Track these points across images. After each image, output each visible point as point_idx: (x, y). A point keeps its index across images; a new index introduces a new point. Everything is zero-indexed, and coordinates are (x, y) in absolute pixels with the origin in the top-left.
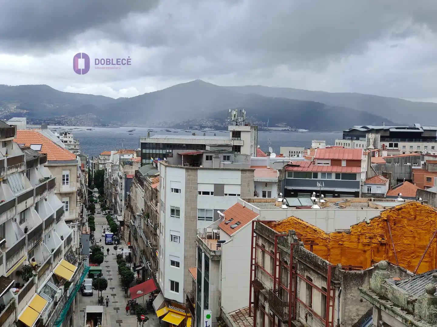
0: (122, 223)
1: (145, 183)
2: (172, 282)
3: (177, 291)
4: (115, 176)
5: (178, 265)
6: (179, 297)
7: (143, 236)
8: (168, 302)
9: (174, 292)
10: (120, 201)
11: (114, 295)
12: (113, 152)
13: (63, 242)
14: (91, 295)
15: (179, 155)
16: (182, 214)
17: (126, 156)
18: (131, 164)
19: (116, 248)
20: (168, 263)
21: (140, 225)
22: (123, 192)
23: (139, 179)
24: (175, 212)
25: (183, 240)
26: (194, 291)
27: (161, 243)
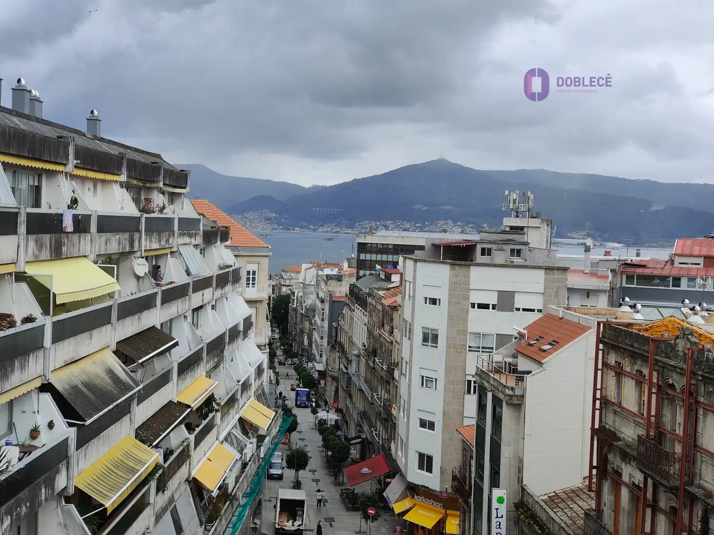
0: (322, 374)
1: (370, 300)
2: (421, 456)
3: (429, 470)
4: (311, 300)
5: (431, 426)
6: (433, 481)
7: (365, 388)
8: (413, 490)
9: (425, 473)
10: (320, 339)
11: (317, 481)
12: (304, 266)
13: (252, 370)
14: (280, 477)
15: (436, 247)
16: (442, 340)
17: (327, 271)
18: (339, 278)
19: (314, 412)
20: (415, 423)
21: (358, 370)
22: (326, 324)
23: (357, 297)
24: (430, 338)
25: (441, 384)
26: (466, 465)
27: (403, 390)
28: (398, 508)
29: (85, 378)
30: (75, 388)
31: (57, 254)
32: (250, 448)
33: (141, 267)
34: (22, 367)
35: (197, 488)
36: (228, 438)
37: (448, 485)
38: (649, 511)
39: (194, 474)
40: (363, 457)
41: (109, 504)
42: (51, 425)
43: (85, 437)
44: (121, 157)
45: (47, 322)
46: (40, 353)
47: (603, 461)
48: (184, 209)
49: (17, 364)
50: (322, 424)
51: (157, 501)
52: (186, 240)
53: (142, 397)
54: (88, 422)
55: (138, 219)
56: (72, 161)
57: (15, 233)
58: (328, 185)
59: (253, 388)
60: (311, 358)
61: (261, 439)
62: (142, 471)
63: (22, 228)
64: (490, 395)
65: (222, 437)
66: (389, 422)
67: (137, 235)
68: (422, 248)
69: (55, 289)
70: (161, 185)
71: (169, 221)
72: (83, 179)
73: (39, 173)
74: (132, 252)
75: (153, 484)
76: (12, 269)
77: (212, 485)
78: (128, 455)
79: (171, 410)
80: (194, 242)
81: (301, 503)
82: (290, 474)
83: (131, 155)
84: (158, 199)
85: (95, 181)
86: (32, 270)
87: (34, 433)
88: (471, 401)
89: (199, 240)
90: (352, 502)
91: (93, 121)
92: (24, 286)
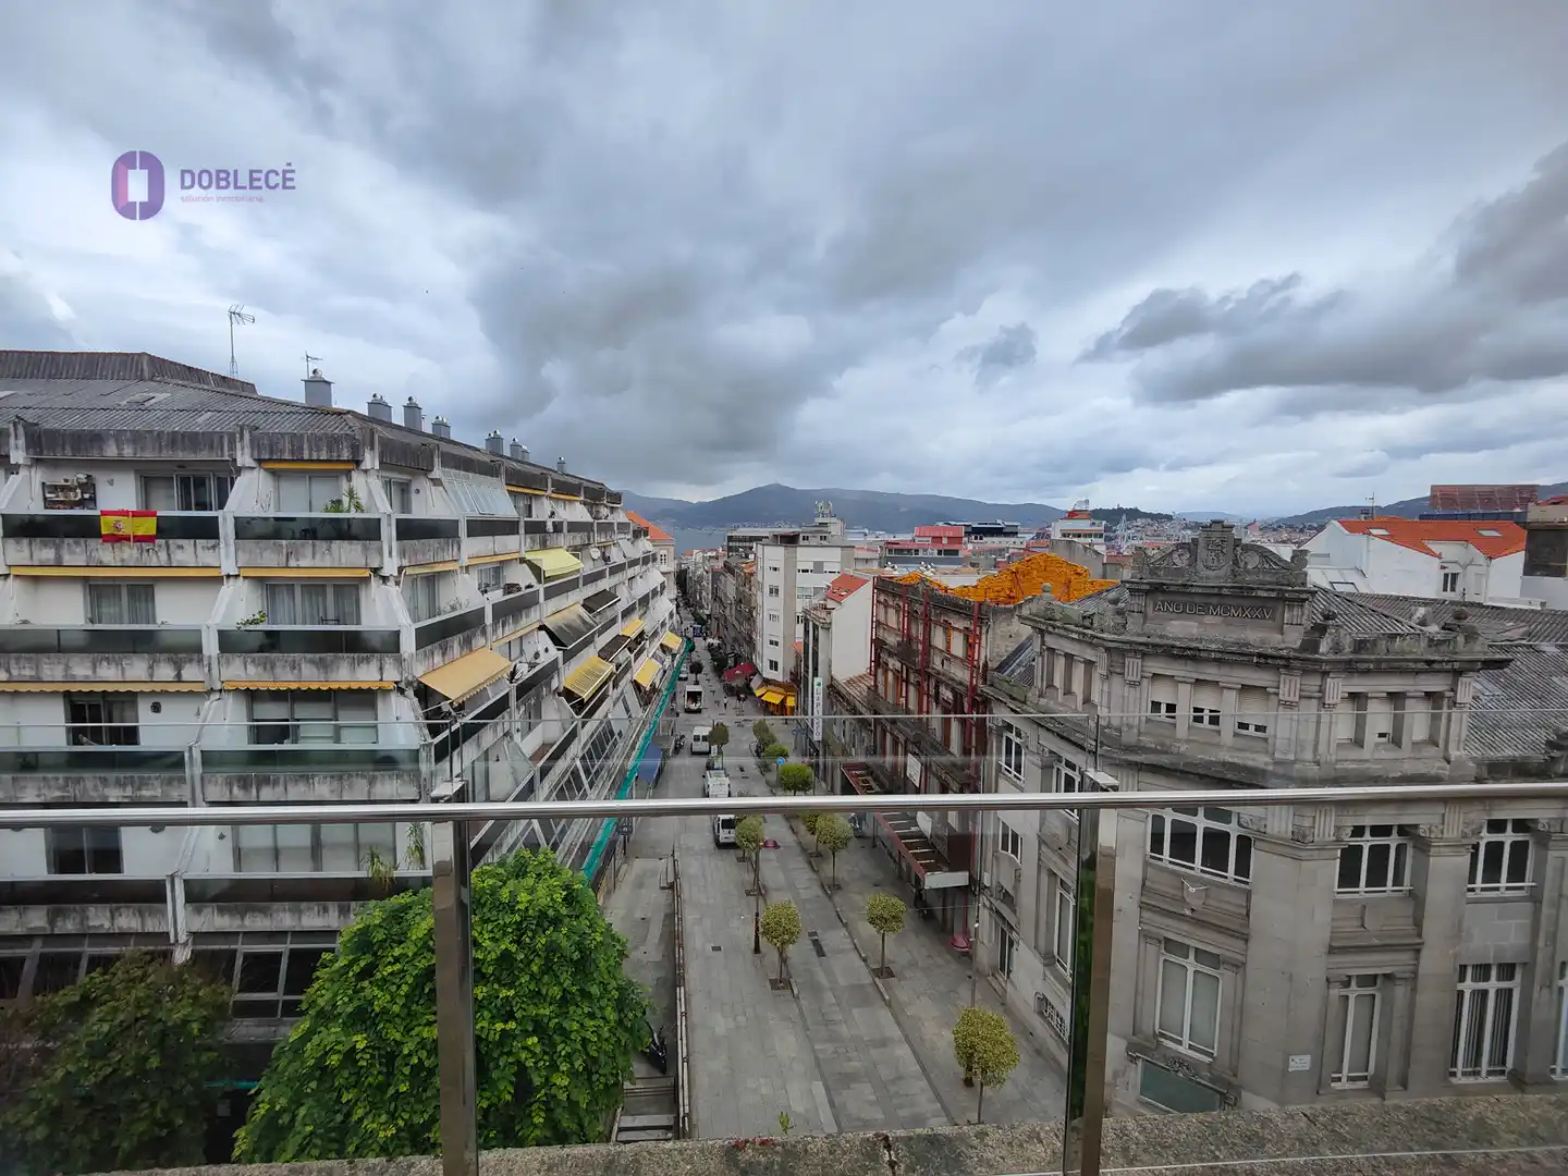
0: (709, 616)
1: (736, 570)
2: (771, 662)
3: (776, 669)
5: (777, 644)
6: (778, 676)
7: (735, 623)
8: (767, 682)
9: (773, 671)
10: (707, 595)
11: (709, 680)
12: (695, 551)
13: (667, 615)
14: (686, 679)
15: (776, 536)
16: (781, 592)
17: (709, 554)
18: (717, 558)
19: (705, 639)
20: (767, 643)
21: (730, 613)
22: (710, 586)
23: (728, 568)
24: (774, 591)
25: (781, 619)
26: (797, 666)
27: (759, 624)
28: (758, 693)
29: (565, 621)
30: (560, 628)
31: (544, 546)
32: (668, 660)
33: (596, 553)
34: (527, 616)
35: (637, 686)
36: (654, 656)
37: (788, 679)
38: (904, 684)
39: (635, 678)
40: (736, 663)
41: (585, 696)
42: (547, 650)
43: (569, 656)
44: (580, 485)
45: (541, 588)
46: (537, 607)
47: (878, 657)
48: (620, 517)
49: (524, 614)
50: (710, 645)
51: (613, 694)
52: (623, 536)
53: (601, 632)
54: (569, 648)
55: (592, 524)
56: (550, 489)
57: (518, 533)
58: (708, 500)
59: (668, 626)
60: (702, 607)
61: (674, 656)
62: (604, 676)
63: (522, 531)
64: (811, 624)
65: (650, 655)
66: (751, 642)
67: (591, 534)
68: (767, 537)
69: (543, 568)
70: (605, 502)
71: (612, 524)
72: (558, 499)
73: (530, 496)
74: (589, 544)
75: (611, 684)
76: (516, 556)
77: (646, 684)
78: (594, 667)
79: (618, 641)
80: (627, 537)
81: (700, 693)
82: (692, 677)
83: (585, 484)
84: (604, 511)
85: (564, 501)
86: (529, 556)
87: (537, 655)
88: (800, 628)
89: (630, 536)
90: (731, 691)
91: (561, 463)
92: (525, 566)
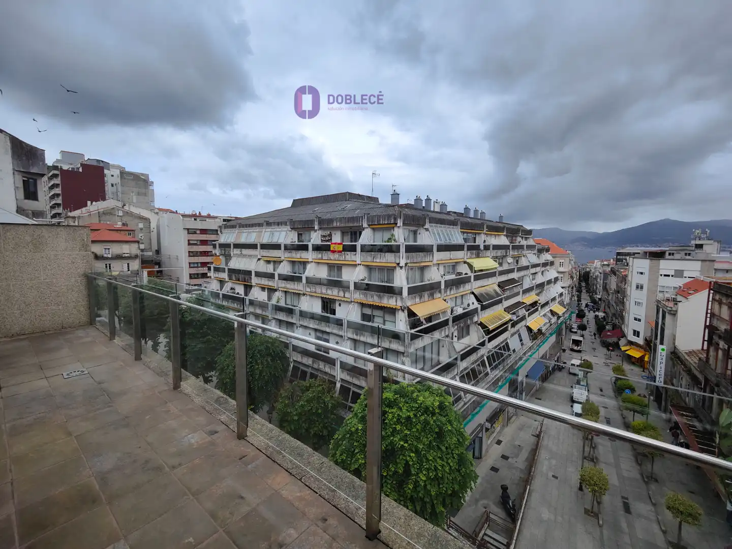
0: (600, 299)
1: (617, 273)
2: (635, 331)
3: (638, 336)
4: (597, 273)
5: (640, 320)
6: (640, 341)
7: (614, 304)
8: (631, 343)
9: (636, 337)
10: (600, 288)
13: (557, 295)
15: (646, 253)
16: (645, 288)
17: (605, 263)
18: (608, 265)
20: (632, 318)
22: (602, 281)
23: (613, 272)
24: (640, 287)
25: (644, 305)
26: (652, 336)
27: (627, 307)
28: (623, 349)
29: (485, 292)
30: (482, 294)
31: (478, 256)
32: (554, 319)
33: (510, 260)
34: (464, 287)
35: (529, 329)
36: (544, 315)
39: (528, 324)
41: (490, 327)
42: (473, 303)
43: (484, 308)
44: (504, 227)
45: (472, 275)
46: (470, 284)
47: (710, 338)
48: (531, 242)
49: (462, 286)
50: (596, 317)
52: (530, 252)
53: (507, 298)
54: (484, 304)
55: (509, 246)
56: (486, 230)
57: (463, 250)
59: (557, 301)
60: (596, 294)
61: (559, 317)
62: (504, 320)
63: (466, 249)
64: (661, 309)
65: (542, 314)
66: (622, 318)
67: (508, 251)
68: (639, 253)
69: (474, 266)
70: (520, 235)
71: (523, 246)
72: (490, 234)
73: (476, 234)
74: (506, 256)
76: (463, 260)
77: (535, 329)
78: (500, 315)
79: (518, 304)
80: (533, 252)
81: (581, 342)
82: (580, 332)
83: (507, 226)
84: (519, 239)
85: (495, 235)
86: (468, 261)
87: (469, 305)
89: (536, 252)
90: (604, 344)
92: (466, 265)
